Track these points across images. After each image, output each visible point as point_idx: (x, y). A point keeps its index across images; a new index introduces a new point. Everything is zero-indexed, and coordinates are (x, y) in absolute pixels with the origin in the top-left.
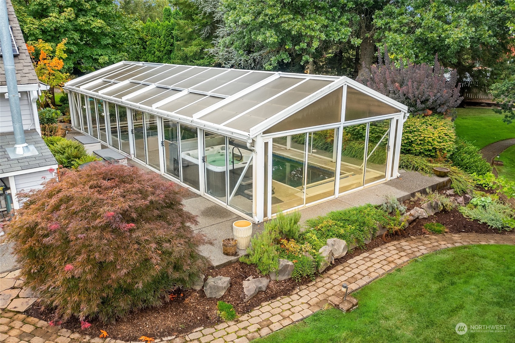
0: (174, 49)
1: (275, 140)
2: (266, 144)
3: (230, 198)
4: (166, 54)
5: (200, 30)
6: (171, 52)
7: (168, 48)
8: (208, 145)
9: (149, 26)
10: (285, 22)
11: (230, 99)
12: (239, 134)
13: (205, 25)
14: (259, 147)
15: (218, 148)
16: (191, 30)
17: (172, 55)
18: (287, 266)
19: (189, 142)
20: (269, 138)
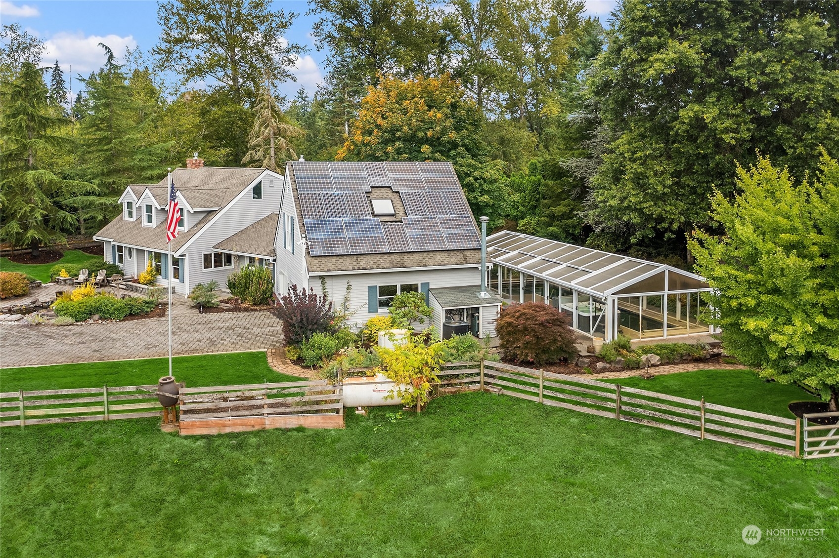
0: (539, 204)
1: (619, 299)
2: (614, 300)
3: (592, 331)
4: (530, 209)
5: (569, 191)
6: (535, 207)
7: (533, 203)
8: (579, 301)
9: (514, 181)
10: (647, 207)
11: (594, 273)
12: (598, 294)
13: (575, 187)
14: (609, 302)
15: (586, 303)
16: (560, 190)
17: (537, 211)
18: (621, 360)
19: (567, 297)
20: (616, 297)
